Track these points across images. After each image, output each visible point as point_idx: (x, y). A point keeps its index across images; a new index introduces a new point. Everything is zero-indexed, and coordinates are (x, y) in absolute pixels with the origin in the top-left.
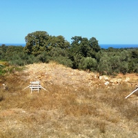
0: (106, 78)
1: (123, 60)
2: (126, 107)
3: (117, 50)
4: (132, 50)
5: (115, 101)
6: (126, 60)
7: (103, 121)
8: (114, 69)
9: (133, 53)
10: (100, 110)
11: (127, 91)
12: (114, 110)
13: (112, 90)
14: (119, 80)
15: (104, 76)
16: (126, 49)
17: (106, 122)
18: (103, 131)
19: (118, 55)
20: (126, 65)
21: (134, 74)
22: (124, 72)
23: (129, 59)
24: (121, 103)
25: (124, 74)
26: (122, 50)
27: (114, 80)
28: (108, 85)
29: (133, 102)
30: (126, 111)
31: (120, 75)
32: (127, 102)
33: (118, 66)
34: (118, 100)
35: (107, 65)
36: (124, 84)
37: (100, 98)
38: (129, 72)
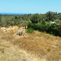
0: (4, 28)
1: (11, 20)
2: (13, 40)
3: (9, 16)
4: (15, 16)
5: (8, 38)
6: (13, 20)
7: (3, 48)
8: (8, 24)
9: (16, 17)
10: (2, 43)
11: (13, 33)
12: (8, 42)
13: (7, 34)
14: (10, 29)
15: (3, 28)
16: (13, 15)
17: (5, 48)
18: (3, 52)
19: (9, 18)
20: (13, 22)
21: (16, 26)
22: (12, 25)
23: (14, 20)
24: (11, 39)
25: (12, 26)
26: (11, 15)
27: (8, 29)
28: (5, 31)
29: (16, 38)
30: (13, 42)
31: (11, 27)
32: (14, 38)
33: (9, 23)
34: (10, 38)
35: (4, 22)
36: (12, 30)
37: (2, 38)
38: (14, 25)
